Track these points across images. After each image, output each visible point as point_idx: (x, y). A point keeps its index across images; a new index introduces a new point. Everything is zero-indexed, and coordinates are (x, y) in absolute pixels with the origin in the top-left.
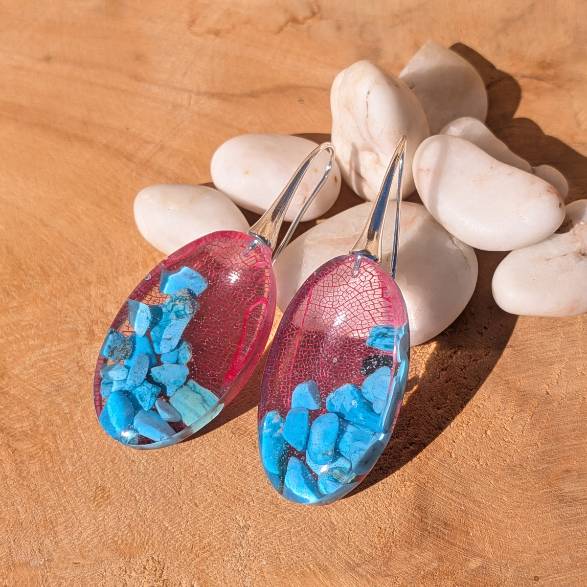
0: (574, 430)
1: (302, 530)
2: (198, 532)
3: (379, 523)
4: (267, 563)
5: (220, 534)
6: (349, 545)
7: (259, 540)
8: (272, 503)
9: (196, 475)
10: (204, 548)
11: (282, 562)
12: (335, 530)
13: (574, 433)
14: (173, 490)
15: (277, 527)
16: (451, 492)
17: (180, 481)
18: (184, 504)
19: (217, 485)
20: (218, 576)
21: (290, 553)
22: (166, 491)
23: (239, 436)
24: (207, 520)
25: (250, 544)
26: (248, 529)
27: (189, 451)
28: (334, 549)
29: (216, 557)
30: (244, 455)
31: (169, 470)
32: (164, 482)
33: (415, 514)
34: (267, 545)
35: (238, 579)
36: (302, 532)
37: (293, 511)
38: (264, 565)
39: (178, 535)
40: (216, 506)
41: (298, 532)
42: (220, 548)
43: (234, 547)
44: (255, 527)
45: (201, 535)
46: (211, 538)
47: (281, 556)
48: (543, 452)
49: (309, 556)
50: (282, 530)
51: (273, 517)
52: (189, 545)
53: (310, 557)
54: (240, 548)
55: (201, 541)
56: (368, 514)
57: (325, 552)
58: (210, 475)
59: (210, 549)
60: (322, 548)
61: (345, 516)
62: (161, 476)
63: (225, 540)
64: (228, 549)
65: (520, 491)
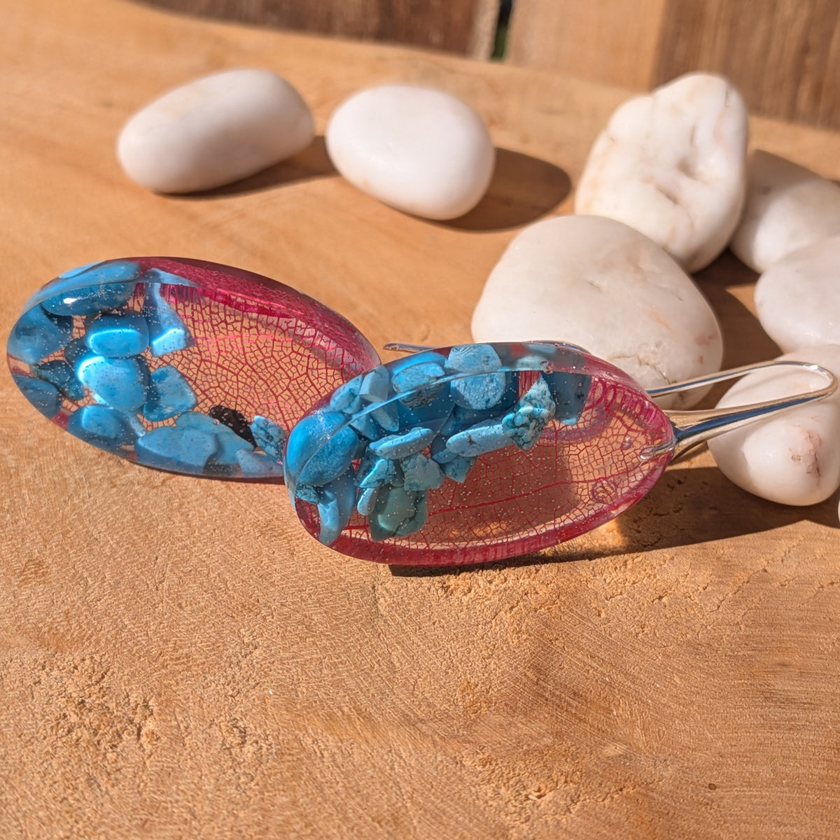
0: (799, 619)
1: (341, 663)
2: (175, 639)
3: (469, 676)
4: (275, 694)
5: (209, 646)
6: (413, 694)
7: (269, 662)
8: (301, 623)
9: (191, 571)
10: (178, 659)
11: (300, 696)
12: (395, 672)
13: (800, 623)
14: (149, 582)
15: (303, 653)
16: (591, 656)
17: (164, 575)
18: (162, 601)
19: (220, 589)
20: (191, 697)
21: (315, 687)
22: (137, 583)
23: (270, 537)
24: (192, 626)
25: (253, 666)
26: (256, 648)
27: (188, 542)
28: (388, 695)
29: (195, 673)
30: (273, 561)
31: (149, 558)
32: (138, 572)
33: (528, 673)
34: (281, 672)
35: (222, 706)
36: (340, 666)
37: (333, 639)
38: (270, 695)
39: (141, 636)
40: (212, 611)
41: (335, 665)
42: (204, 663)
43: (227, 665)
44: (268, 647)
45: (179, 643)
46: (194, 649)
47: (299, 689)
48: (747, 636)
49: (345, 696)
50: (309, 657)
51: (298, 639)
52: (154, 652)
53: (347, 697)
54: (237, 668)
55: (175, 650)
56: (452, 662)
57: (373, 695)
58: (212, 575)
59: (188, 661)
60: (368, 690)
61: (415, 658)
62: (135, 564)
63: (214, 655)
64: (217, 667)
65: (702, 675)
